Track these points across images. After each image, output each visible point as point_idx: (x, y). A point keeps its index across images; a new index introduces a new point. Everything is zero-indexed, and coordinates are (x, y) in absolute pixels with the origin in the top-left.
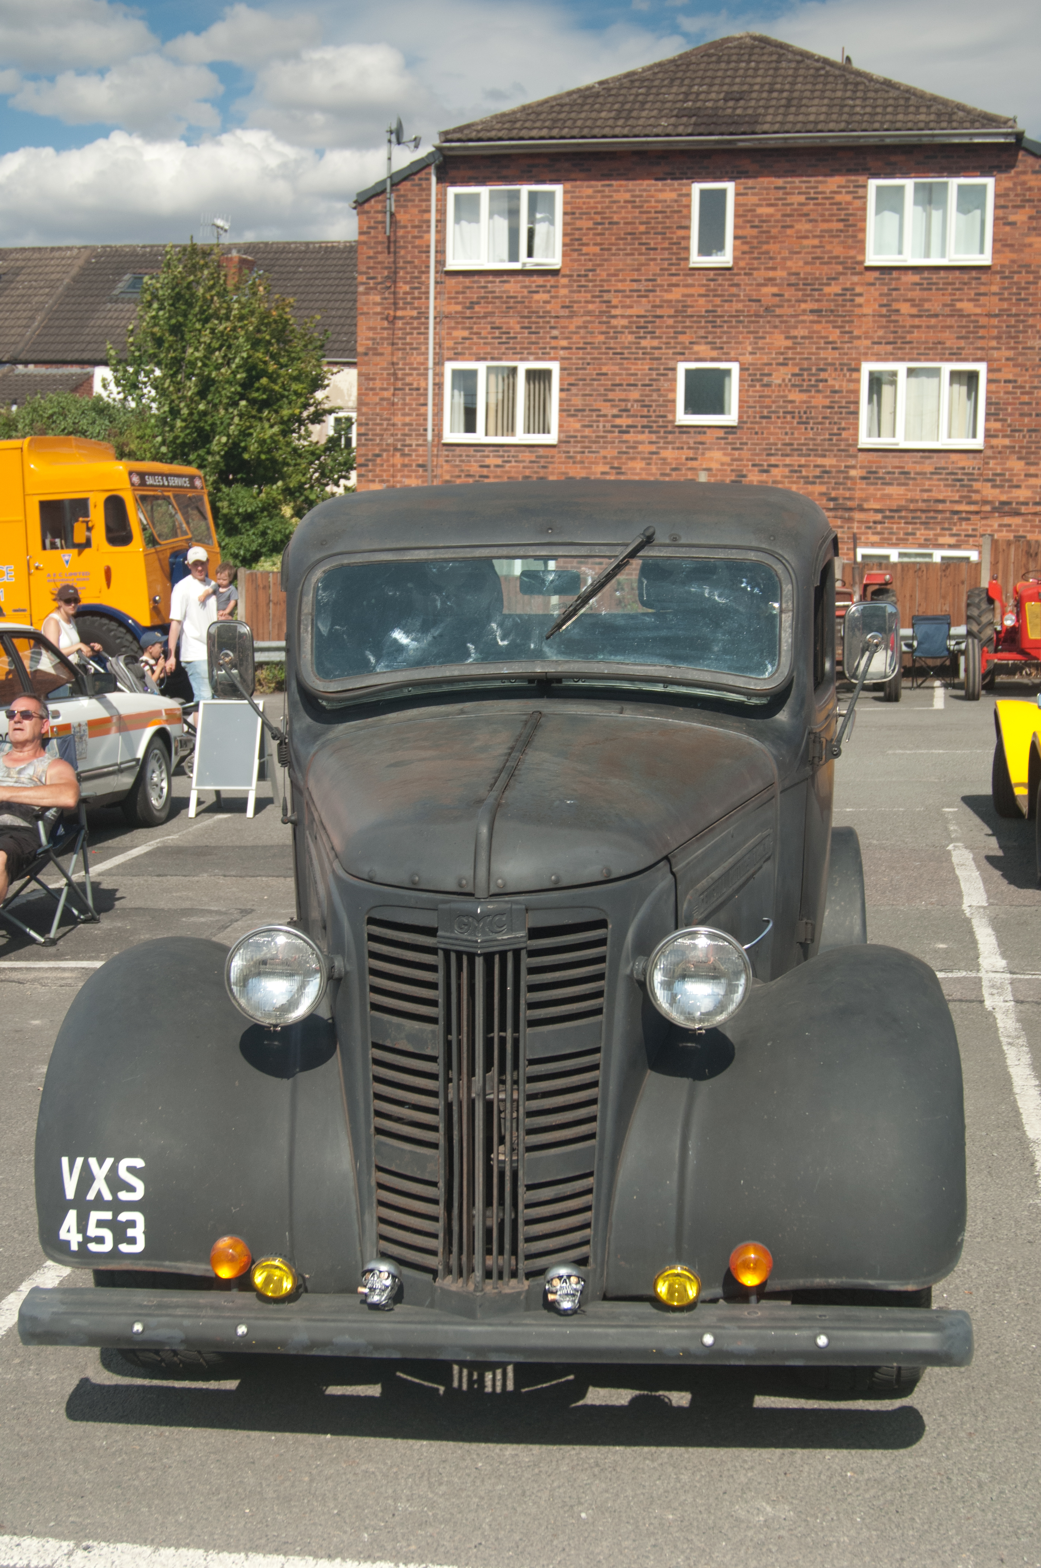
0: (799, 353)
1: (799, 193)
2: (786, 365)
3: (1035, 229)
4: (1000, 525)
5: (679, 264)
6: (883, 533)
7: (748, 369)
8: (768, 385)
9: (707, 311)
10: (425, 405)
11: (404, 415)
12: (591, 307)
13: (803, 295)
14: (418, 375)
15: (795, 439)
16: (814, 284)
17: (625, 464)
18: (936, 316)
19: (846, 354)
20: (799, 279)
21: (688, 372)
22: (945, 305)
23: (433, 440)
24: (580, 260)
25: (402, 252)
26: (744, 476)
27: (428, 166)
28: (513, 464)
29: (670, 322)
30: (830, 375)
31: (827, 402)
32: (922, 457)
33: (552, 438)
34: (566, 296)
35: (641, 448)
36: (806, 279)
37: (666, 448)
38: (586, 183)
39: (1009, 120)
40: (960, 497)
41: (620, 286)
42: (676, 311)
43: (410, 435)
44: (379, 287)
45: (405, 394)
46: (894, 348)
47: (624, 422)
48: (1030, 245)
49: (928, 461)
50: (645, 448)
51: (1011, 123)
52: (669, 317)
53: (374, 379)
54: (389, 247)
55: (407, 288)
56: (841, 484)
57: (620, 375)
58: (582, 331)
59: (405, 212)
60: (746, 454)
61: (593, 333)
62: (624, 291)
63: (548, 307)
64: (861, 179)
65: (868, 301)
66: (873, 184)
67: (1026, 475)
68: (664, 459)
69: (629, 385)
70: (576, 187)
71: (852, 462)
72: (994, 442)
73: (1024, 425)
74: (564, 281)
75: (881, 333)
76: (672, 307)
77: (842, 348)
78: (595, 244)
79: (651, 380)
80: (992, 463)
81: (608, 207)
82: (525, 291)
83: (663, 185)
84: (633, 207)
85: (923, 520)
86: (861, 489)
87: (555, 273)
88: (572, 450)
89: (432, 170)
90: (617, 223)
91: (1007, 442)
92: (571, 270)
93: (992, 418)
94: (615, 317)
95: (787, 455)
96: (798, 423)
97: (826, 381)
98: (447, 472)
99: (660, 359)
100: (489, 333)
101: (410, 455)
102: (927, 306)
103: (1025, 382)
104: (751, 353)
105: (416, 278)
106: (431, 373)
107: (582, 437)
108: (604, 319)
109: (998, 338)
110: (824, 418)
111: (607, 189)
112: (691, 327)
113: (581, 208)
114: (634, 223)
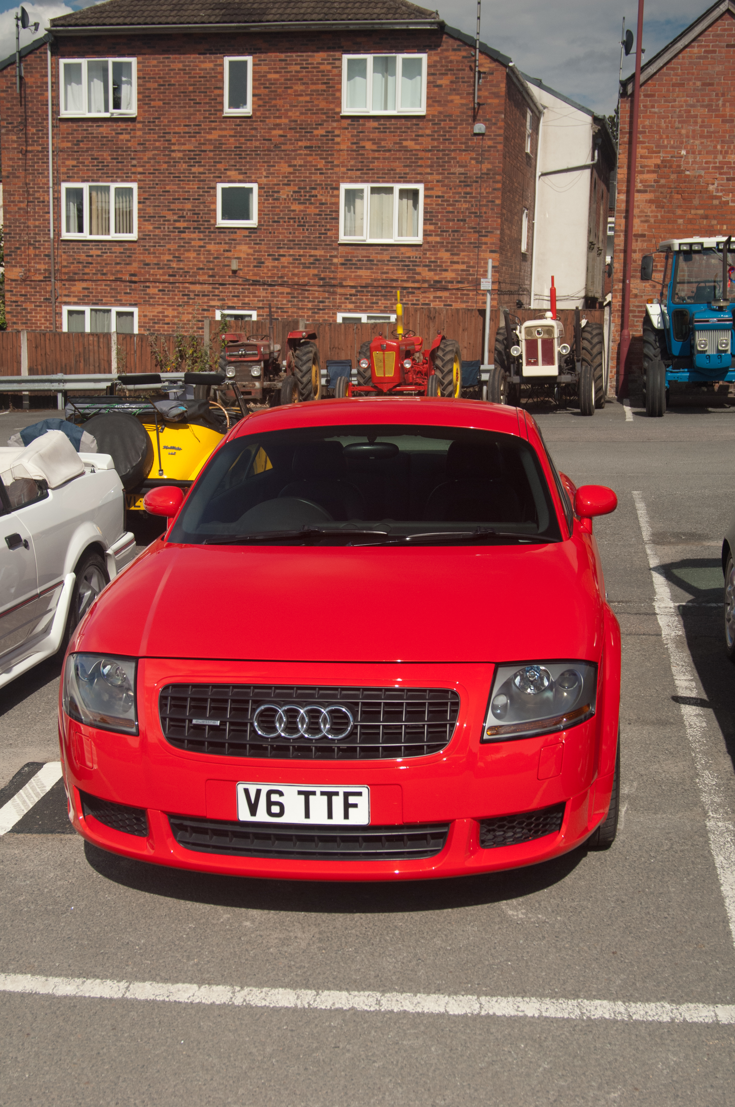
0: (297, 177)
1: (296, 64)
2: (289, 185)
3: (454, 90)
4: (434, 297)
5: (216, 114)
6: (356, 303)
7: (264, 188)
8: (277, 199)
9: (235, 147)
10: (49, 213)
11: (35, 220)
12: (157, 144)
13: (300, 136)
14: (43, 192)
15: (297, 237)
16: (307, 128)
17: (183, 254)
18: (390, 151)
19: (329, 177)
20: (297, 125)
21: (224, 190)
22: (395, 143)
23: (54, 238)
24: (150, 111)
25: (30, 105)
26: (263, 263)
27: (45, 43)
28: (109, 254)
29: (211, 154)
30: (319, 192)
31: (317, 211)
32: (381, 250)
33: (133, 236)
34: (140, 137)
35: (193, 243)
36: (302, 125)
37: (210, 243)
38: (152, 57)
39: (433, 13)
40: (408, 277)
41: (177, 129)
42: (215, 147)
43: (40, 234)
44: (15, 129)
45: (35, 205)
46: (362, 174)
47: (181, 225)
48: (452, 101)
49: (385, 253)
50: (196, 243)
51: (434, 15)
52: (210, 151)
53: (14, 195)
54: (21, 102)
55: (34, 130)
56: (328, 268)
57: (178, 192)
58: (152, 161)
59: (31, 76)
60: (263, 247)
61: (159, 162)
62: (180, 133)
63: (129, 144)
64: (337, 54)
65: (344, 140)
66: (346, 57)
67: (451, 262)
68: (209, 251)
69: (184, 199)
70: (146, 59)
71: (335, 253)
72: (430, 239)
73: (449, 228)
74: (139, 126)
75: (352, 163)
76: (212, 144)
77: (327, 173)
78: (159, 100)
79: (199, 195)
80: (428, 253)
81: (167, 74)
82: (114, 132)
83: (204, 58)
84: (184, 74)
85: (383, 293)
86: (341, 272)
87: (133, 120)
88: (147, 244)
89: (48, 46)
90: (174, 85)
91: (438, 239)
92: (143, 118)
93: (428, 222)
94: (174, 151)
95: (291, 248)
96: (298, 226)
97: (316, 196)
98: (65, 260)
99: (205, 181)
100: (90, 162)
101: (40, 248)
102: (383, 143)
103: (450, 197)
104: (265, 177)
105: (40, 123)
106: (51, 190)
107: (154, 235)
108: (167, 153)
109: (431, 166)
110: (315, 222)
111: (166, 61)
112: (225, 158)
113: (149, 74)
114: (185, 85)
